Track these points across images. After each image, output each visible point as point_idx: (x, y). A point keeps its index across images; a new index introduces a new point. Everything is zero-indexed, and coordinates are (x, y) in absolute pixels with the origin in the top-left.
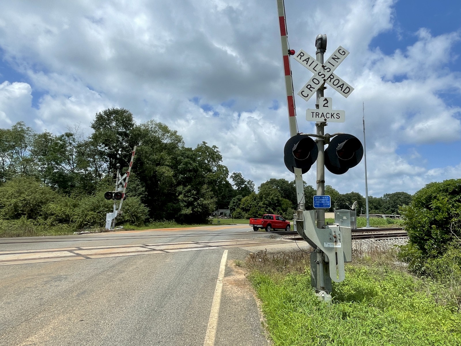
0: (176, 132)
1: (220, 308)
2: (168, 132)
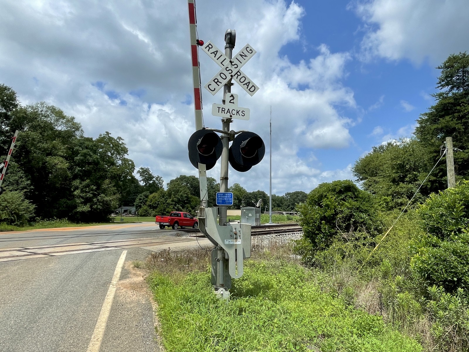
0: (74, 118)
1: (109, 316)
2: (64, 118)
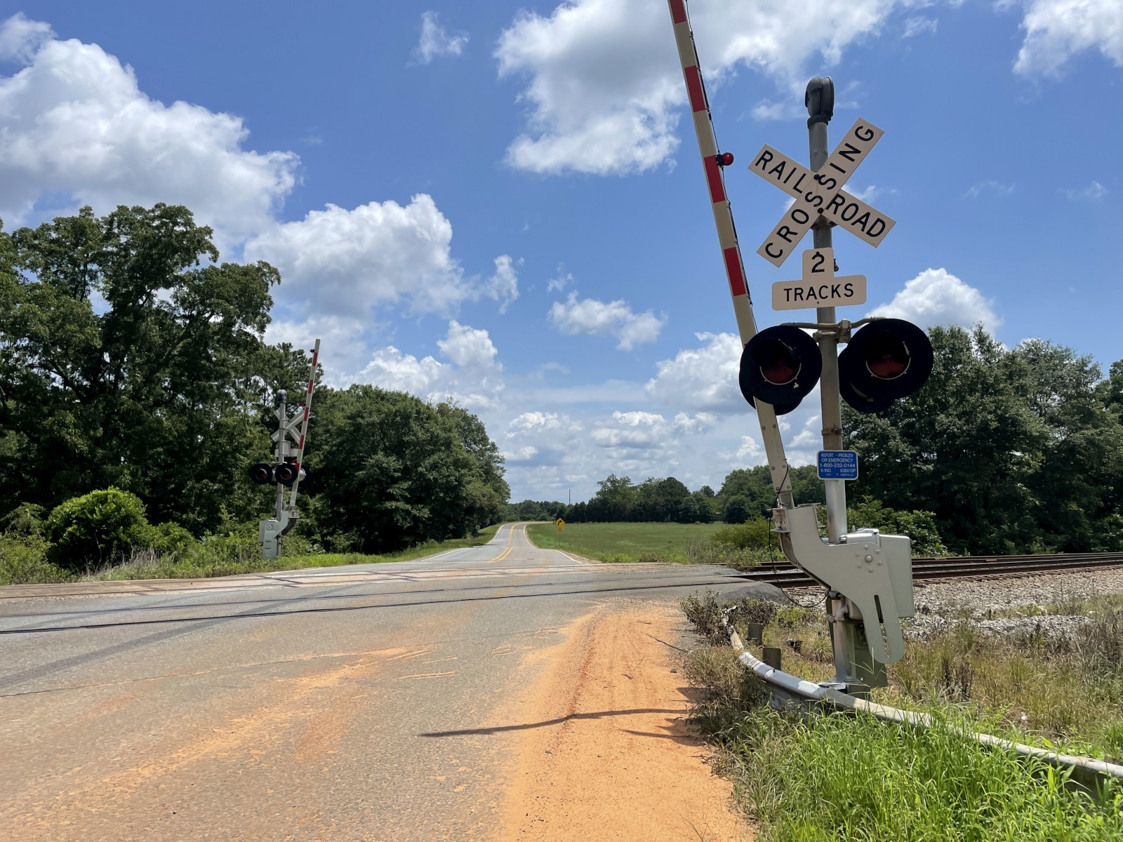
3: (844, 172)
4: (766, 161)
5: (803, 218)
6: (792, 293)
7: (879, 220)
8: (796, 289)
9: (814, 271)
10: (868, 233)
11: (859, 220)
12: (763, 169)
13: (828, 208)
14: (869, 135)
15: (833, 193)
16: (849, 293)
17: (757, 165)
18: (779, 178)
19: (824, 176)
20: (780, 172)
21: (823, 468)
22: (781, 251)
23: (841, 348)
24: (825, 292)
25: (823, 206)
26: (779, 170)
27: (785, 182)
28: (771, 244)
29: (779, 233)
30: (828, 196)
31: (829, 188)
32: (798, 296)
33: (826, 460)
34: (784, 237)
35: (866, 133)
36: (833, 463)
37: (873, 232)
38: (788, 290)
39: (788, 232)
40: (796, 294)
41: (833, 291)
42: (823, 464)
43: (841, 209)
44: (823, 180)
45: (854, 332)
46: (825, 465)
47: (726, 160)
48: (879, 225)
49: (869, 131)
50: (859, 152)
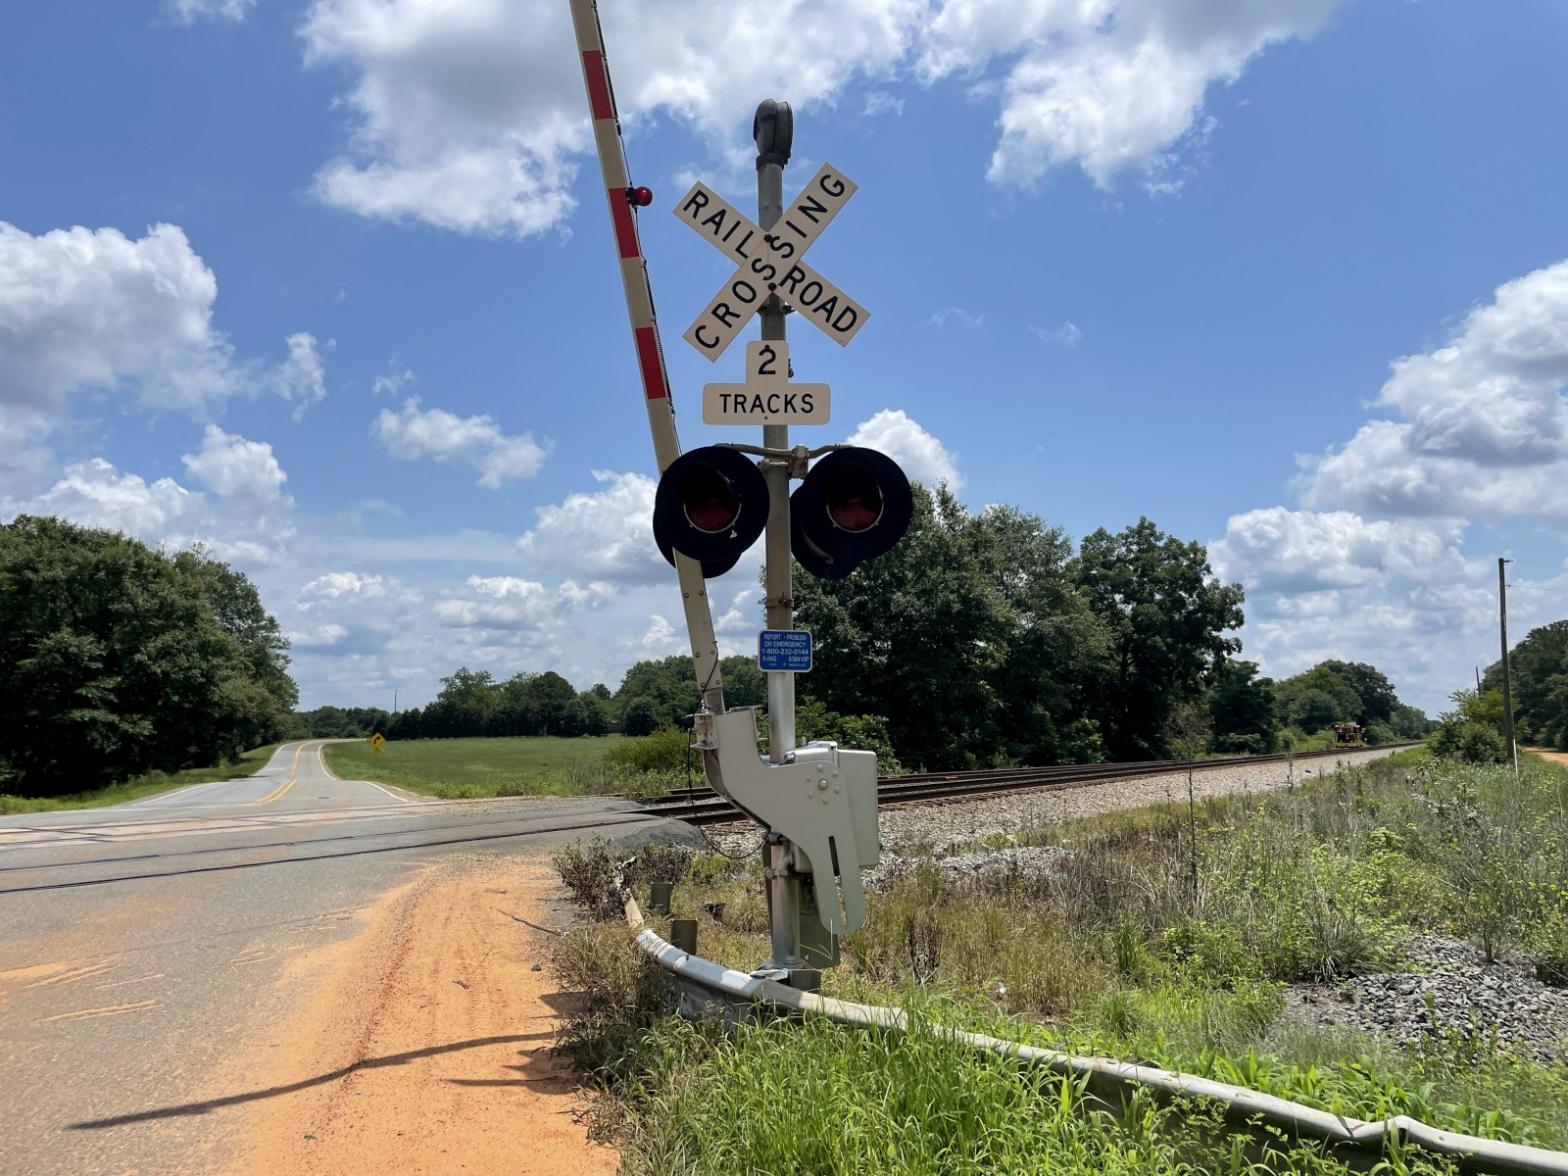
3: (804, 236)
4: (699, 206)
5: (748, 295)
6: (731, 401)
7: (848, 309)
8: (736, 396)
9: (761, 372)
10: (835, 325)
11: (823, 307)
12: (695, 216)
13: (782, 284)
14: (838, 189)
15: (790, 263)
16: (808, 408)
17: (685, 209)
18: (716, 233)
19: (778, 238)
20: (718, 225)
21: (766, 655)
22: (717, 339)
23: (795, 484)
24: (777, 404)
25: (776, 280)
26: (717, 219)
27: (725, 240)
28: (703, 327)
29: (714, 312)
30: (783, 268)
31: (784, 256)
32: (739, 406)
33: (769, 644)
34: (722, 318)
35: (835, 186)
36: (780, 648)
37: (842, 324)
38: (725, 396)
39: (728, 312)
40: (736, 403)
41: (787, 404)
42: (766, 649)
43: (800, 287)
44: (777, 244)
45: (812, 463)
46: (769, 651)
47: (642, 197)
48: (849, 316)
49: (838, 183)
50: (825, 210)
